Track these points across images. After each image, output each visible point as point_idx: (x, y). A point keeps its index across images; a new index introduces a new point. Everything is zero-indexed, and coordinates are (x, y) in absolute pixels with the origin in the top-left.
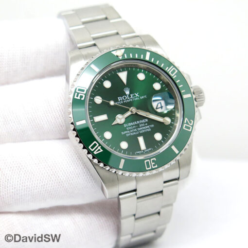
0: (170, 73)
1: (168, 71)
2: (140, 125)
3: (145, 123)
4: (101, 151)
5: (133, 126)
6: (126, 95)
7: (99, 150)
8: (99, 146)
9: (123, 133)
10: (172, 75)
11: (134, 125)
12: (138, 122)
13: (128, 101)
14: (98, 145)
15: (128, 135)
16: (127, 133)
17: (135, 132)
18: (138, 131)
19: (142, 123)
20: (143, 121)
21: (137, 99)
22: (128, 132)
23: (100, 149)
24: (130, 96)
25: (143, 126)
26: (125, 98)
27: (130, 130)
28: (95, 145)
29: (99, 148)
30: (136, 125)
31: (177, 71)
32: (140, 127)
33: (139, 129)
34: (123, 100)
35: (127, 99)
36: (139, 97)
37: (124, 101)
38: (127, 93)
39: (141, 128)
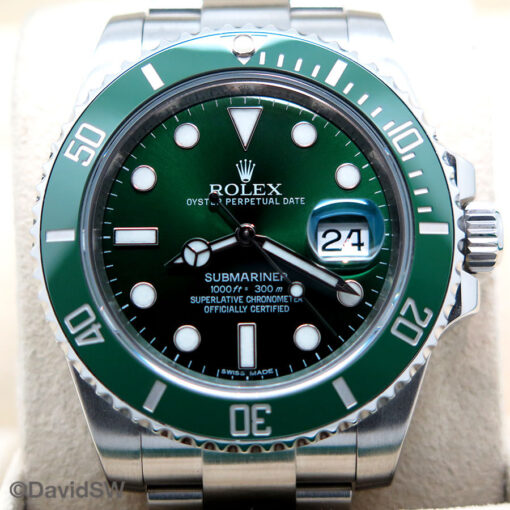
0: (395, 143)
1: (390, 134)
2: (259, 288)
3: (275, 285)
4: (100, 339)
5: (233, 284)
6: (239, 182)
7: (93, 336)
8: (95, 322)
9: (194, 300)
10: (400, 151)
11: (237, 283)
12: (254, 276)
13: (240, 201)
14: (93, 318)
15: (208, 310)
16: (210, 304)
17: (234, 304)
18: (245, 304)
19: (267, 283)
20: (273, 277)
21: (271, 201)
22: (213, 299)
23: (98, 334)
24: (249, 188)
25: (267, 294)
26: (232, 190)
27: (220, 295)
28: (85, 316)
29: (95, 329)
30: (244, 283)
31: (421, 141)
32: (254, 294)
33: (250, 299)
34: (225, 196)
35: (238, 196)
36: (280, 199)
37: (228, 201)
38: (246, 175)
39: (258, 299)
